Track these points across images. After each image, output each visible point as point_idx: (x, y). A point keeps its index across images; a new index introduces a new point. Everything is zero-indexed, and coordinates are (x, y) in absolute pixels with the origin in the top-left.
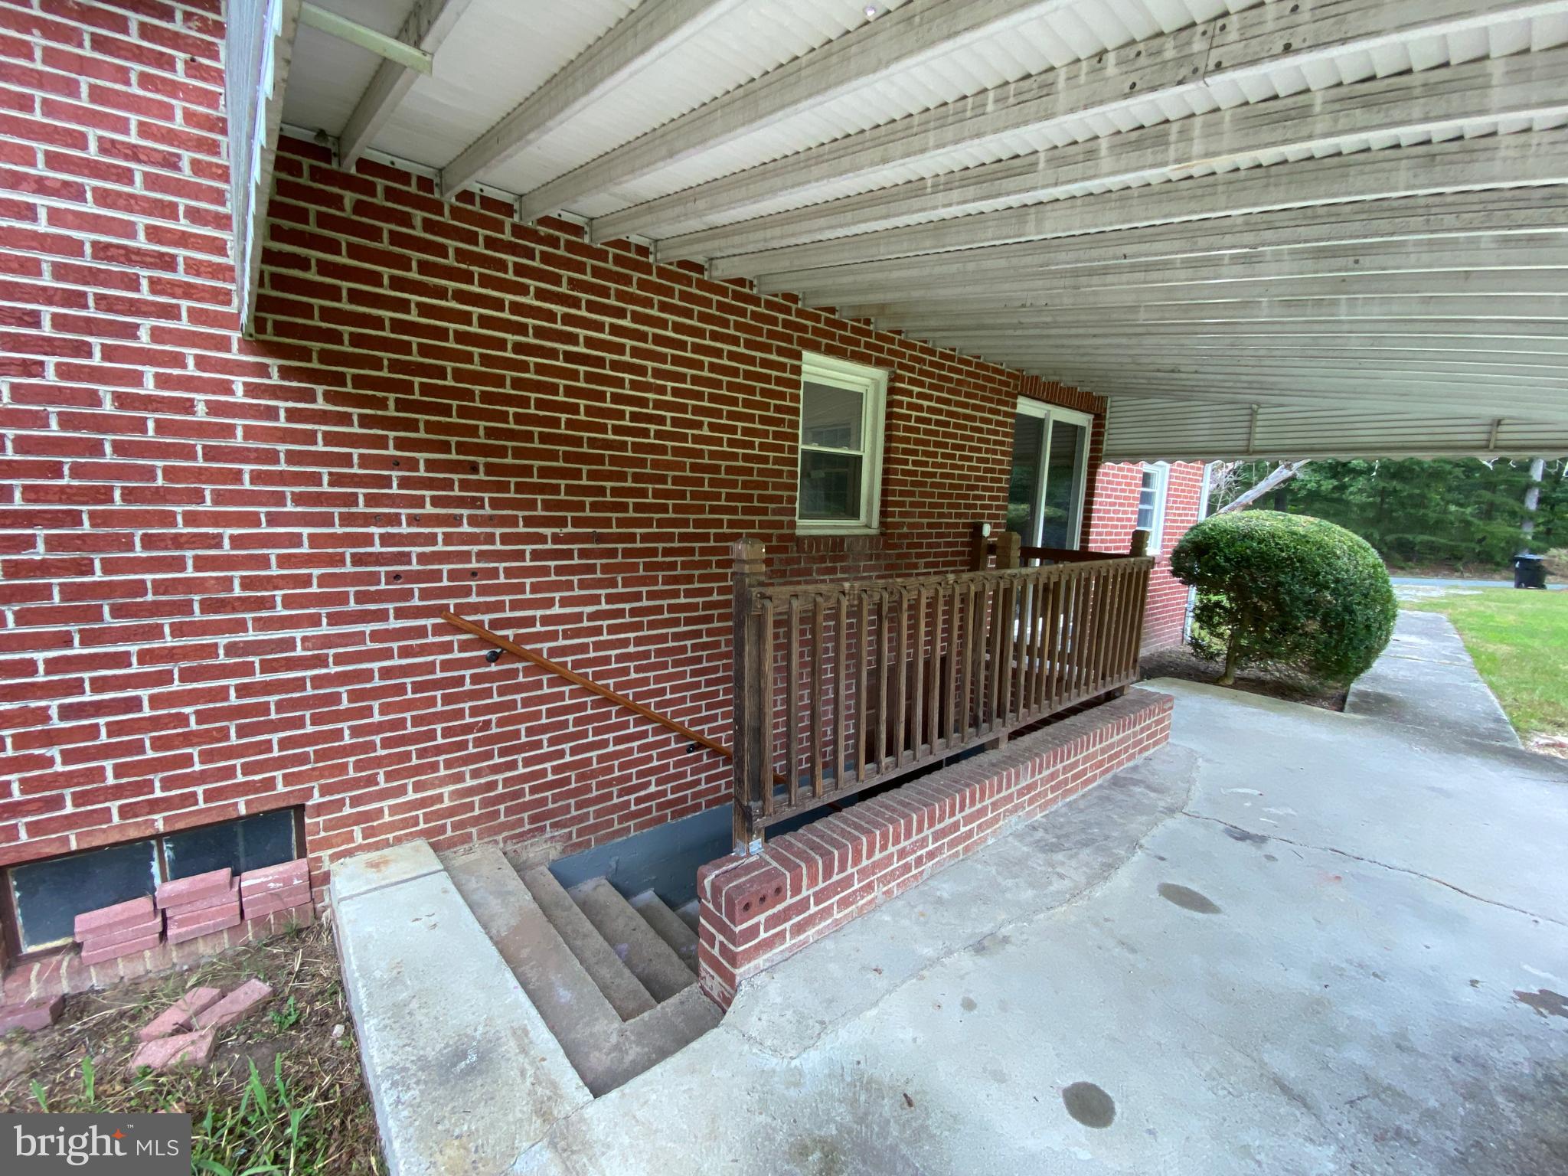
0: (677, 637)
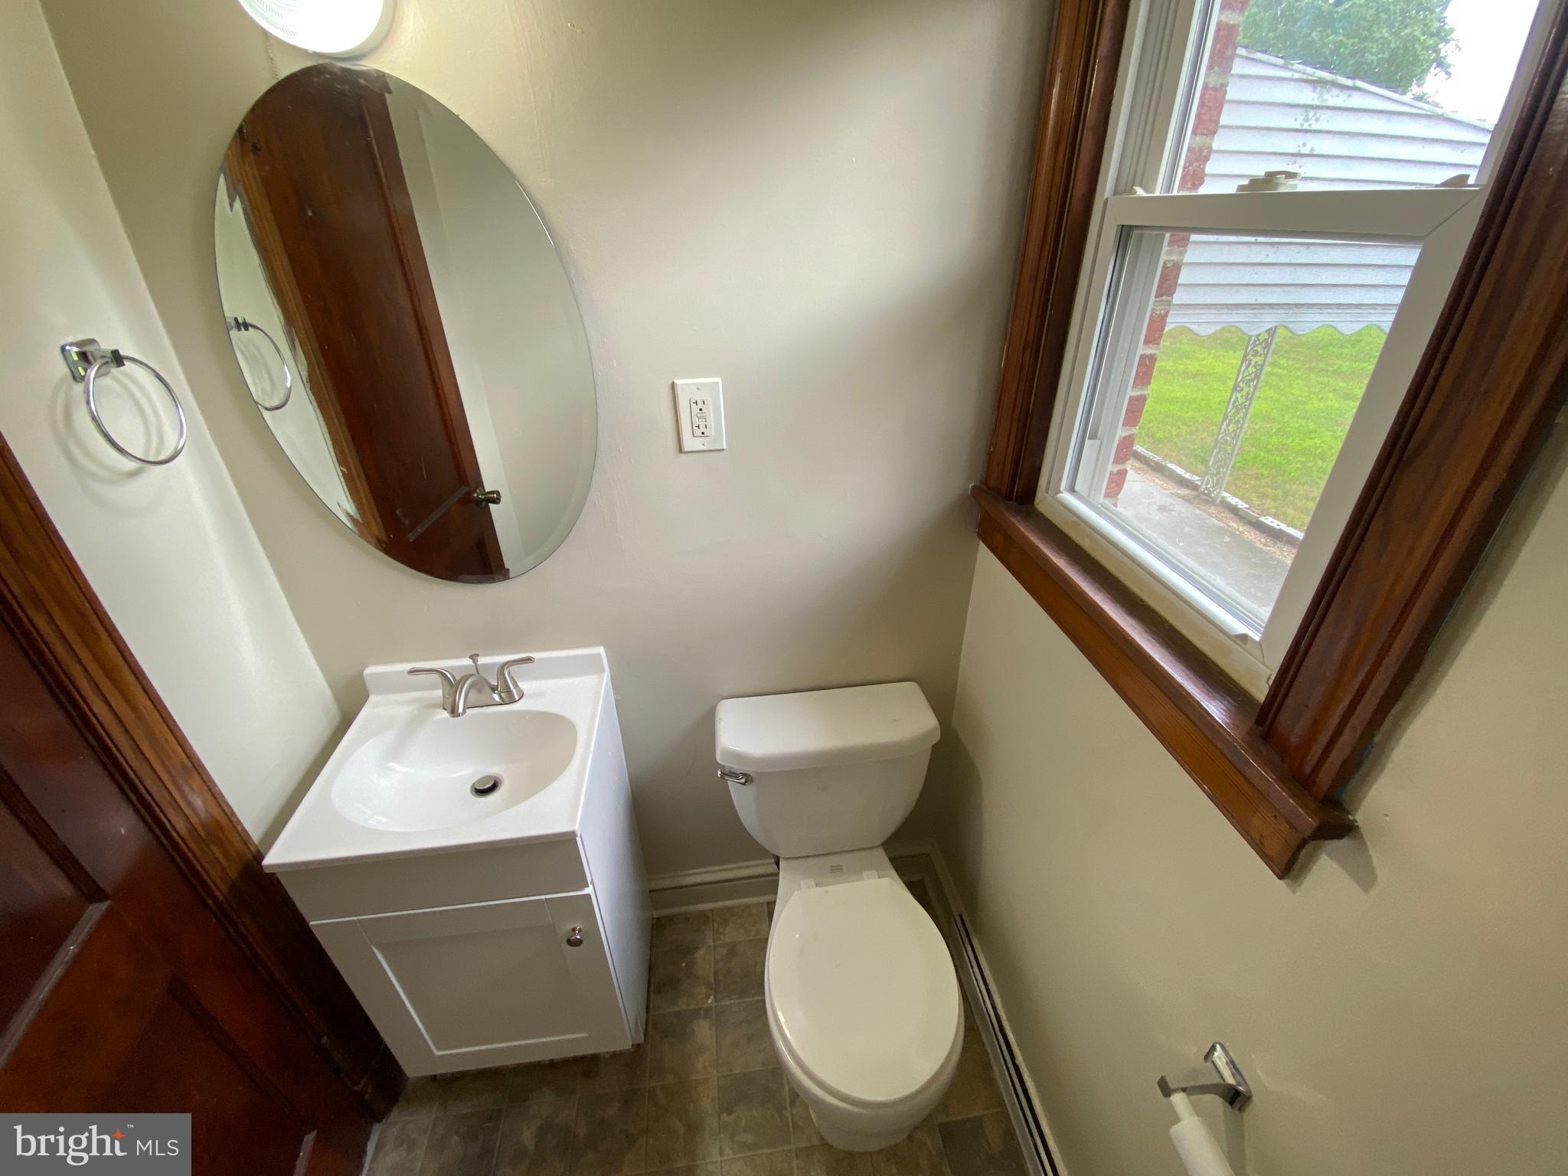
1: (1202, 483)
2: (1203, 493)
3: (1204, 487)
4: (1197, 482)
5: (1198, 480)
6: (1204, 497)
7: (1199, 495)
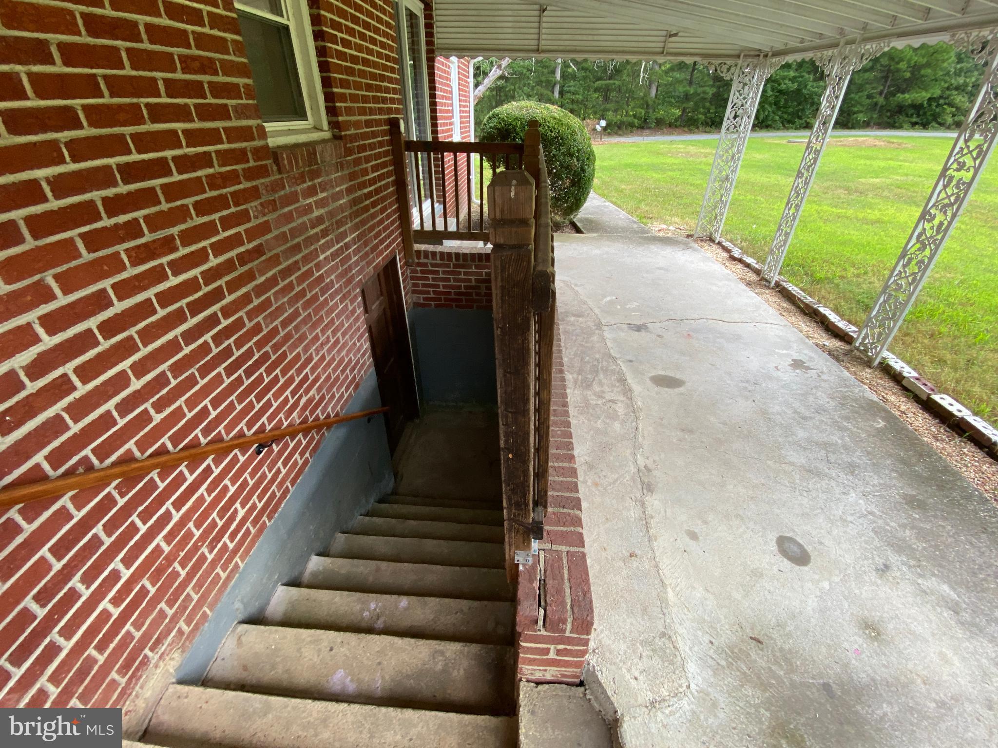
0: (190, 336)
1: (858, 336)
2: (858, 349)
3: (860, 340)
4: (851, 334)
5: (855, 332)
6: (858, 354)
7: (852, 351)
